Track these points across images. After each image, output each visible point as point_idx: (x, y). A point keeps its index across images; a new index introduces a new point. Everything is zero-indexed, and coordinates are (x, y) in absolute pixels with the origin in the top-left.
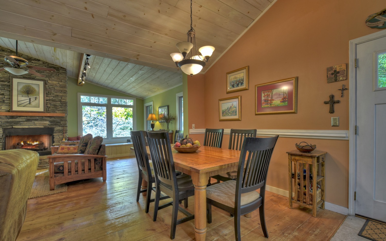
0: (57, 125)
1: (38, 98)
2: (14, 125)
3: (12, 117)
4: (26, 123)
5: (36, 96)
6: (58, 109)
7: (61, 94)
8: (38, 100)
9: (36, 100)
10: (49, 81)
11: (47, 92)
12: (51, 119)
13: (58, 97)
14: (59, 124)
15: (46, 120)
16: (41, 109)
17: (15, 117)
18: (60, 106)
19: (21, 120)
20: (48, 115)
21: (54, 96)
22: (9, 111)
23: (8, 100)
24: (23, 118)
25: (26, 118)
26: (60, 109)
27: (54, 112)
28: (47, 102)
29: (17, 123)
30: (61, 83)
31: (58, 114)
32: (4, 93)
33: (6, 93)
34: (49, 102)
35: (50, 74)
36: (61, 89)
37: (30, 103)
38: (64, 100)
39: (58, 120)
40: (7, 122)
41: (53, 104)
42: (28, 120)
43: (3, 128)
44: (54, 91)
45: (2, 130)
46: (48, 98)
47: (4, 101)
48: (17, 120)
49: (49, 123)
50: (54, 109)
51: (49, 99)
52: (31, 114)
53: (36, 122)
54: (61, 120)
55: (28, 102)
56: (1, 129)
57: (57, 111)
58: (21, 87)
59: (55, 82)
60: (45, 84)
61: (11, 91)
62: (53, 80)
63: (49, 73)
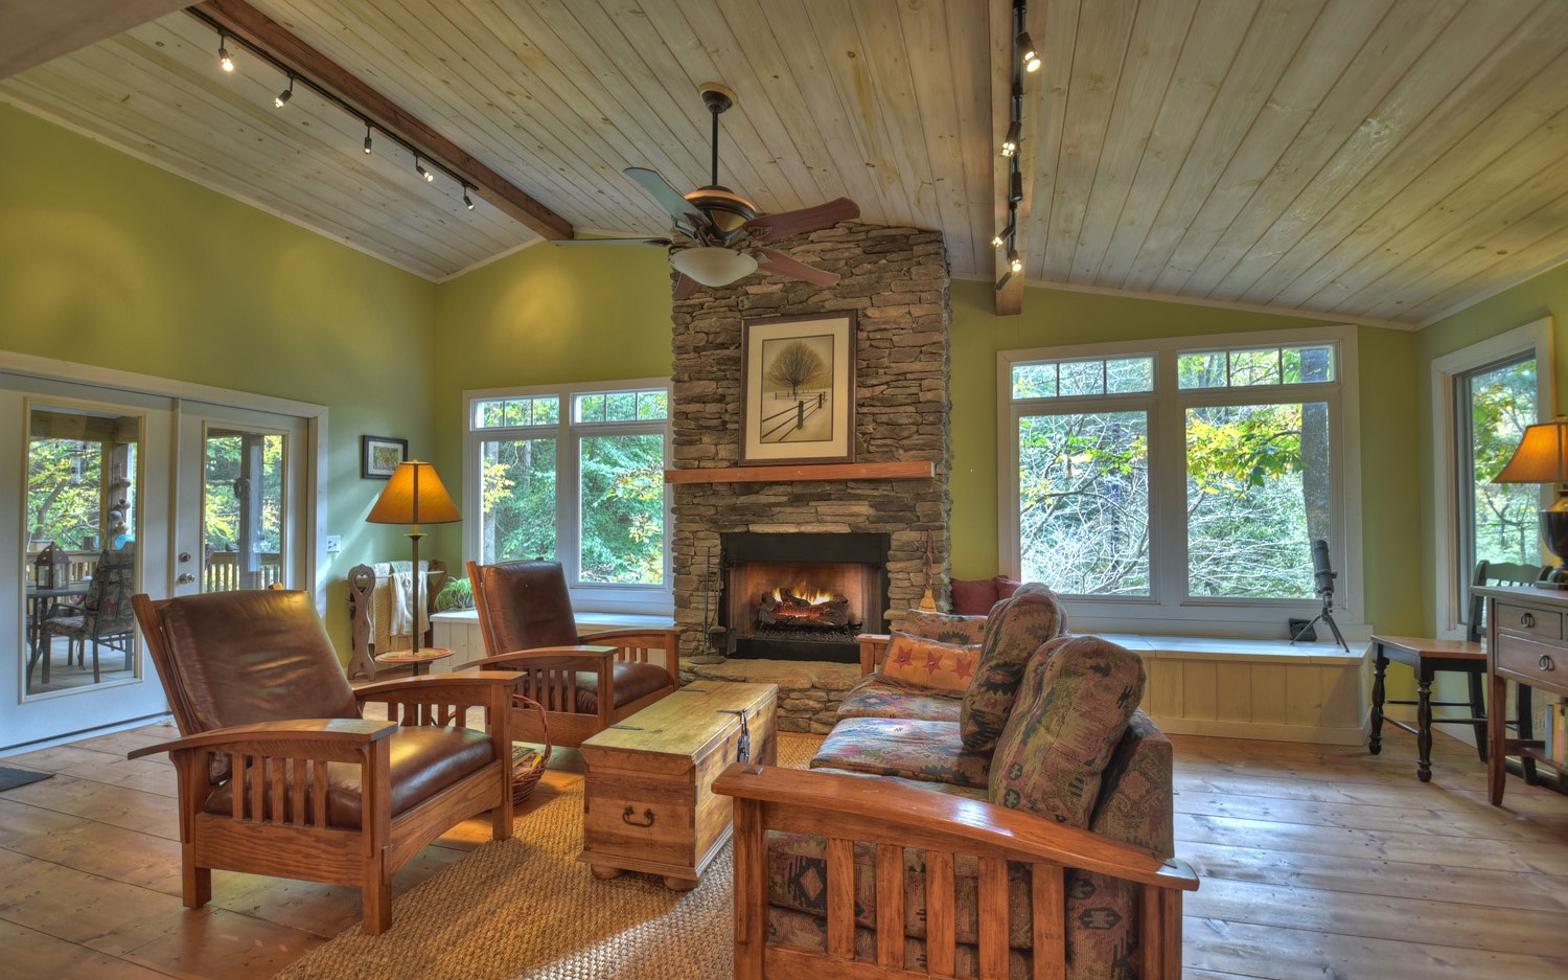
0: (900, 520)
1: (829, 397)
2: (753, 522)
3: (748, 488)
4: (789, 510)
5: (822, 391)
6: (905, 442)
7: (917, 366)
8: (827, 405)
9: (820, 407)
10: (869, 312)
11: (864, 364)
12: (876, 493)
13: (905, 383)
14: (908, 514)
15: (858, 498)
16: (838, 447)
17: (756, 487)
18: (914, 428)
19: (773, 499)
20: (863, 471)
21: (888, 378)
22: (735, 464)
23: (735, 418)
24: (781, 489)
25: (789, 489)
26: (916, 440)
27: (888, 455)
28: (865, 410)
29: (763, 512)
30: (917, 311)
31: (904, 466)
32: (727, 391)
33: (731, 391)
34: (872, 410)
35: (873, 276)
36: (920, 339)
37: (800, 426)
38: (930, 396)
39: (907, 497)
40: (733, 509)
41: (884, 418)
42: (797, 500)
43: (721, 535)
44: (890, 354)
45: (718, 542)
46: (867, 393)
47: (725, 423)
48: (763, 498)
49: (871, 512)
50: (889, 442)
51: (872, 398)
52: (800, 473)
53: (824, 508)
54: (920, 497)
55: (795, 422)
56: (717, 535)
57: (901, 452)
58: (773, 356)
59: (893, 312)
60: (856, 327)
61: (742, 382)
62: (888, 304)
63: (870, 272)
